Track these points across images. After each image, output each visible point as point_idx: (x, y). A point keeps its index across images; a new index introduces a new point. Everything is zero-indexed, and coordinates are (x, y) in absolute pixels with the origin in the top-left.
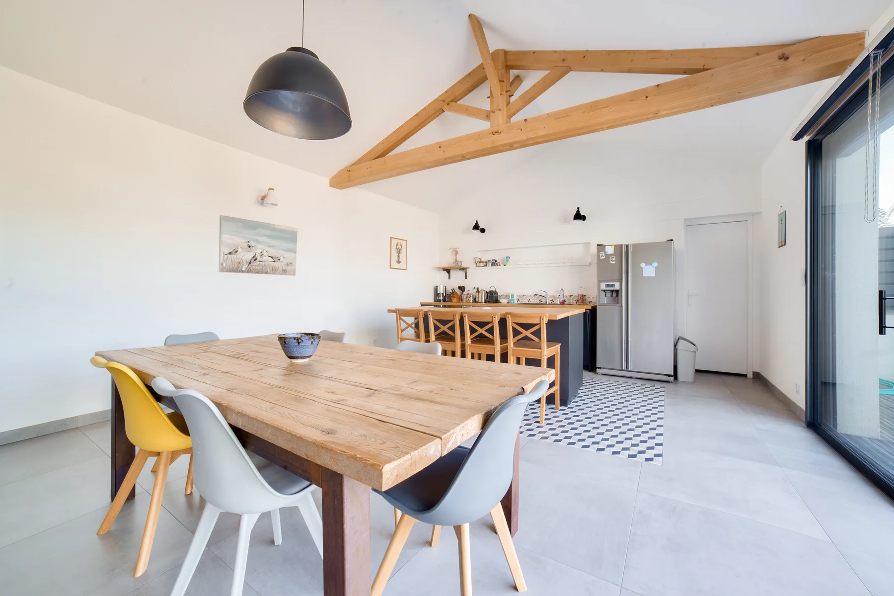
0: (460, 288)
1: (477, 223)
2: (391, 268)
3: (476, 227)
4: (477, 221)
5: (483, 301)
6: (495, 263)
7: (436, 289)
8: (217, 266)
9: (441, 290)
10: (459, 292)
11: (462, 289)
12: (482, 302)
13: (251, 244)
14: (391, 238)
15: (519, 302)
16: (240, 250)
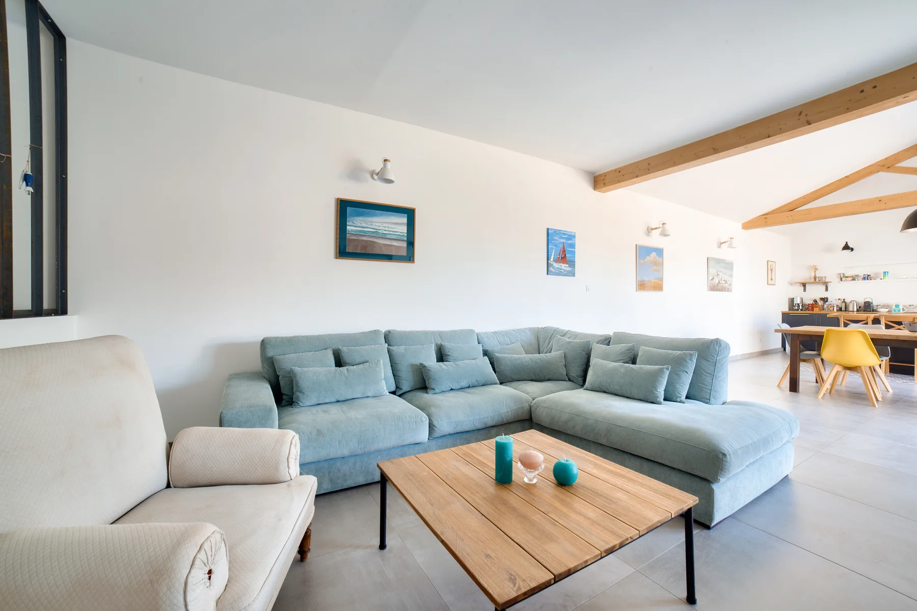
0: (822, 299)
1: (847, 243)
2: (768, 284)
3: (846, 247)
4: (847, 242)
5: (855, 310)
6: (867, 277)
7: (792, 300)
8: (705, 287)
9: (797, 301)
10: (820, 303)
11: (825, 300)
12: (853, 311)
13: (719, 273)
14: (768, 261)
15: (904, 311)
16: (715, 277)
